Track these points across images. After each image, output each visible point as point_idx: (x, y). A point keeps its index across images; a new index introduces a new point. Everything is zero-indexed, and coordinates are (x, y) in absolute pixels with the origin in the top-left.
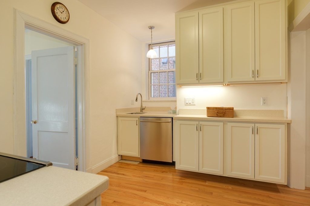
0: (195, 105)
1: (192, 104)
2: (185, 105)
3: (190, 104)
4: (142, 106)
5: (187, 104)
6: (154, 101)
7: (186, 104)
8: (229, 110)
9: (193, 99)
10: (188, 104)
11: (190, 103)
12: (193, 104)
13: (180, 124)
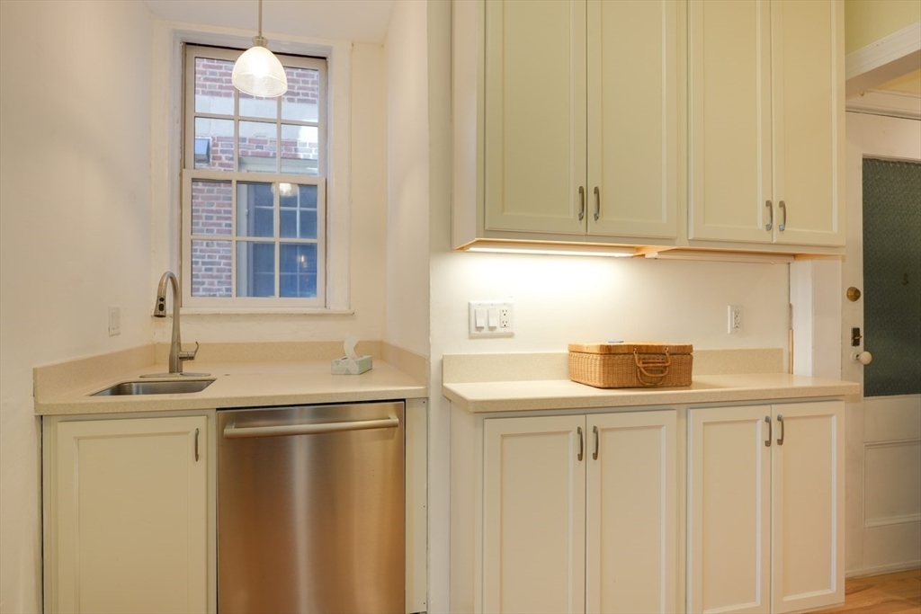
0: (511, 335)
1: (503, 330)
2: (471, 337)
3: (492, 333)
4: (176, 341)
5: (477, 332)
6: (218, 315)
7: (474, 331)
8: (679, 356)
9: (505, 308)
10: (485, 331)
11: (492, 329)
12: (507, 330)
13: (503, 436)
